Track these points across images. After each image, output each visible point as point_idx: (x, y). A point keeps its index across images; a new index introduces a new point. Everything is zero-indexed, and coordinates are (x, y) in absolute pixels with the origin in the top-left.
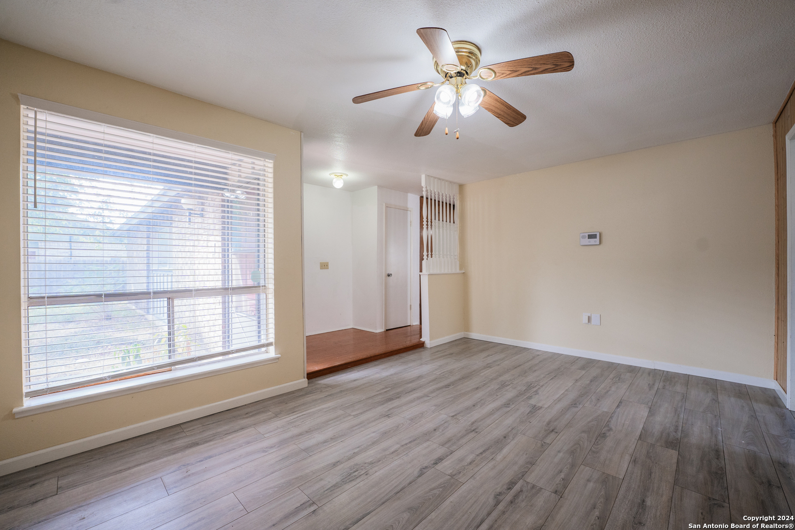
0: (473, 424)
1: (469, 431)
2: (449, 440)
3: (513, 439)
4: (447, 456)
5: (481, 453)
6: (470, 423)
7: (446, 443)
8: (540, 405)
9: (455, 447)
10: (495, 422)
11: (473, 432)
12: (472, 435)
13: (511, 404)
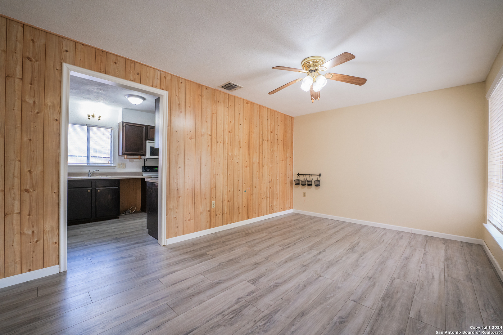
0: (305, 270)
1: (306, 266)
2: (317, 261)
3: (282, 261)
4: (316, 255)
5: (300, 256)
6: (307, 271)
7: (319, 260)
8: (249, 284)
9: (314, 258)
10: (290, 271)
11: (304, 265)
12: (305, 264)
13: (272, 287)
